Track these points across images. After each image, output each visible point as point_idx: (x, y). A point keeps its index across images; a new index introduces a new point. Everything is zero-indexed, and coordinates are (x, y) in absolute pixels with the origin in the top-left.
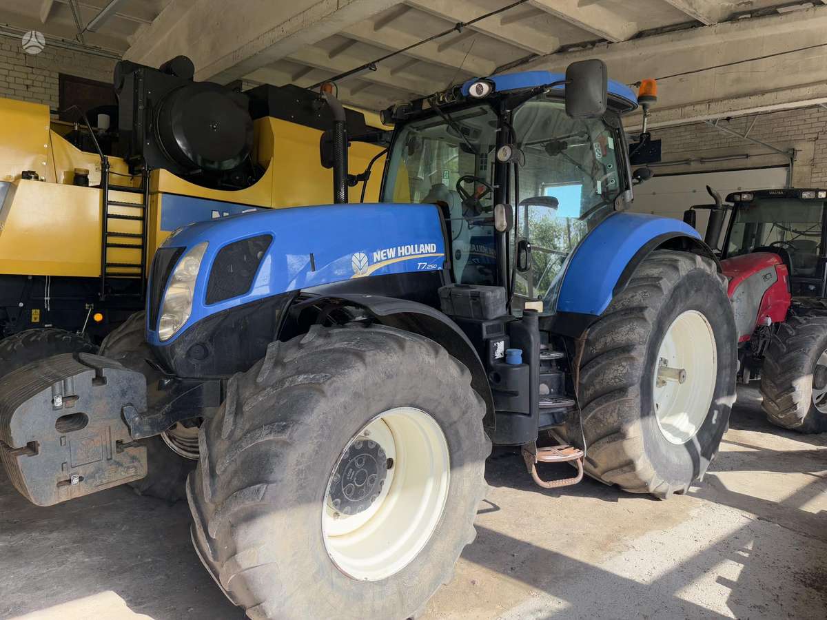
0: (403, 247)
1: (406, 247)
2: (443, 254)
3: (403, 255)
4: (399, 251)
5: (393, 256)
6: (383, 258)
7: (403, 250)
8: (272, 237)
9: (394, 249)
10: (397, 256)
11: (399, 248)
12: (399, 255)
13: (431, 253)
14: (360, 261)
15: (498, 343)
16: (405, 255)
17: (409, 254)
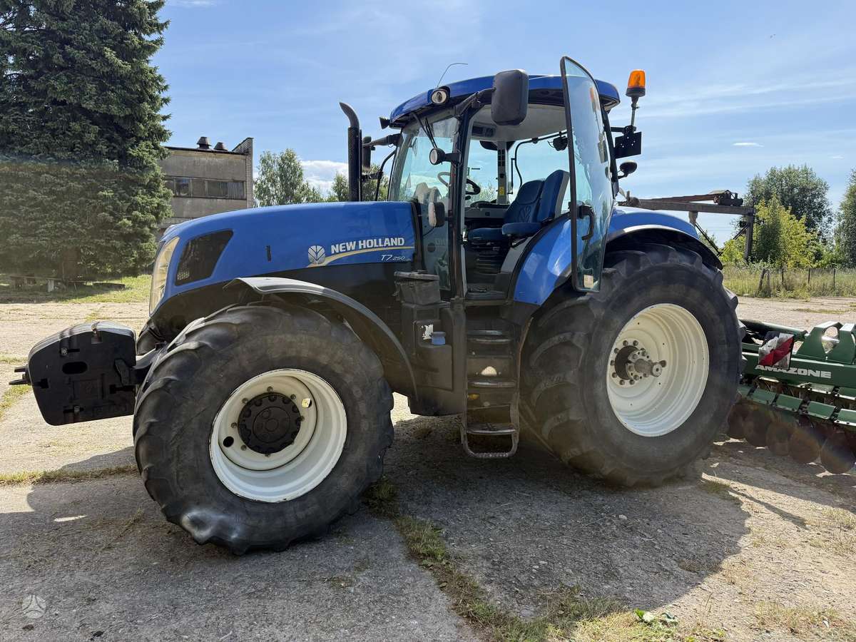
0: (364, 241)
1: (368, 241)
2: (413, 247)
3: (365, 247)
4: (360, 244)
5: (353, 248)
6: (341, 251)
7: (365, 243)
8: (232, 233)
9: (355, 242)
10: (357, 248)
11: (360, 242)
12: (360, 247)
13: (398, 246)
14: (317, 253)
15: (427, 327)
16: (367, 248)
17: (372, 246)
